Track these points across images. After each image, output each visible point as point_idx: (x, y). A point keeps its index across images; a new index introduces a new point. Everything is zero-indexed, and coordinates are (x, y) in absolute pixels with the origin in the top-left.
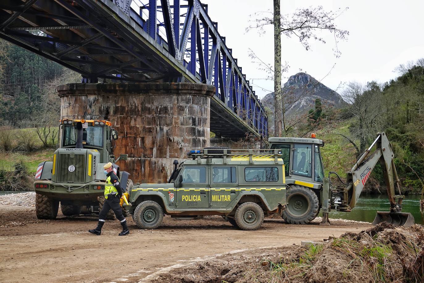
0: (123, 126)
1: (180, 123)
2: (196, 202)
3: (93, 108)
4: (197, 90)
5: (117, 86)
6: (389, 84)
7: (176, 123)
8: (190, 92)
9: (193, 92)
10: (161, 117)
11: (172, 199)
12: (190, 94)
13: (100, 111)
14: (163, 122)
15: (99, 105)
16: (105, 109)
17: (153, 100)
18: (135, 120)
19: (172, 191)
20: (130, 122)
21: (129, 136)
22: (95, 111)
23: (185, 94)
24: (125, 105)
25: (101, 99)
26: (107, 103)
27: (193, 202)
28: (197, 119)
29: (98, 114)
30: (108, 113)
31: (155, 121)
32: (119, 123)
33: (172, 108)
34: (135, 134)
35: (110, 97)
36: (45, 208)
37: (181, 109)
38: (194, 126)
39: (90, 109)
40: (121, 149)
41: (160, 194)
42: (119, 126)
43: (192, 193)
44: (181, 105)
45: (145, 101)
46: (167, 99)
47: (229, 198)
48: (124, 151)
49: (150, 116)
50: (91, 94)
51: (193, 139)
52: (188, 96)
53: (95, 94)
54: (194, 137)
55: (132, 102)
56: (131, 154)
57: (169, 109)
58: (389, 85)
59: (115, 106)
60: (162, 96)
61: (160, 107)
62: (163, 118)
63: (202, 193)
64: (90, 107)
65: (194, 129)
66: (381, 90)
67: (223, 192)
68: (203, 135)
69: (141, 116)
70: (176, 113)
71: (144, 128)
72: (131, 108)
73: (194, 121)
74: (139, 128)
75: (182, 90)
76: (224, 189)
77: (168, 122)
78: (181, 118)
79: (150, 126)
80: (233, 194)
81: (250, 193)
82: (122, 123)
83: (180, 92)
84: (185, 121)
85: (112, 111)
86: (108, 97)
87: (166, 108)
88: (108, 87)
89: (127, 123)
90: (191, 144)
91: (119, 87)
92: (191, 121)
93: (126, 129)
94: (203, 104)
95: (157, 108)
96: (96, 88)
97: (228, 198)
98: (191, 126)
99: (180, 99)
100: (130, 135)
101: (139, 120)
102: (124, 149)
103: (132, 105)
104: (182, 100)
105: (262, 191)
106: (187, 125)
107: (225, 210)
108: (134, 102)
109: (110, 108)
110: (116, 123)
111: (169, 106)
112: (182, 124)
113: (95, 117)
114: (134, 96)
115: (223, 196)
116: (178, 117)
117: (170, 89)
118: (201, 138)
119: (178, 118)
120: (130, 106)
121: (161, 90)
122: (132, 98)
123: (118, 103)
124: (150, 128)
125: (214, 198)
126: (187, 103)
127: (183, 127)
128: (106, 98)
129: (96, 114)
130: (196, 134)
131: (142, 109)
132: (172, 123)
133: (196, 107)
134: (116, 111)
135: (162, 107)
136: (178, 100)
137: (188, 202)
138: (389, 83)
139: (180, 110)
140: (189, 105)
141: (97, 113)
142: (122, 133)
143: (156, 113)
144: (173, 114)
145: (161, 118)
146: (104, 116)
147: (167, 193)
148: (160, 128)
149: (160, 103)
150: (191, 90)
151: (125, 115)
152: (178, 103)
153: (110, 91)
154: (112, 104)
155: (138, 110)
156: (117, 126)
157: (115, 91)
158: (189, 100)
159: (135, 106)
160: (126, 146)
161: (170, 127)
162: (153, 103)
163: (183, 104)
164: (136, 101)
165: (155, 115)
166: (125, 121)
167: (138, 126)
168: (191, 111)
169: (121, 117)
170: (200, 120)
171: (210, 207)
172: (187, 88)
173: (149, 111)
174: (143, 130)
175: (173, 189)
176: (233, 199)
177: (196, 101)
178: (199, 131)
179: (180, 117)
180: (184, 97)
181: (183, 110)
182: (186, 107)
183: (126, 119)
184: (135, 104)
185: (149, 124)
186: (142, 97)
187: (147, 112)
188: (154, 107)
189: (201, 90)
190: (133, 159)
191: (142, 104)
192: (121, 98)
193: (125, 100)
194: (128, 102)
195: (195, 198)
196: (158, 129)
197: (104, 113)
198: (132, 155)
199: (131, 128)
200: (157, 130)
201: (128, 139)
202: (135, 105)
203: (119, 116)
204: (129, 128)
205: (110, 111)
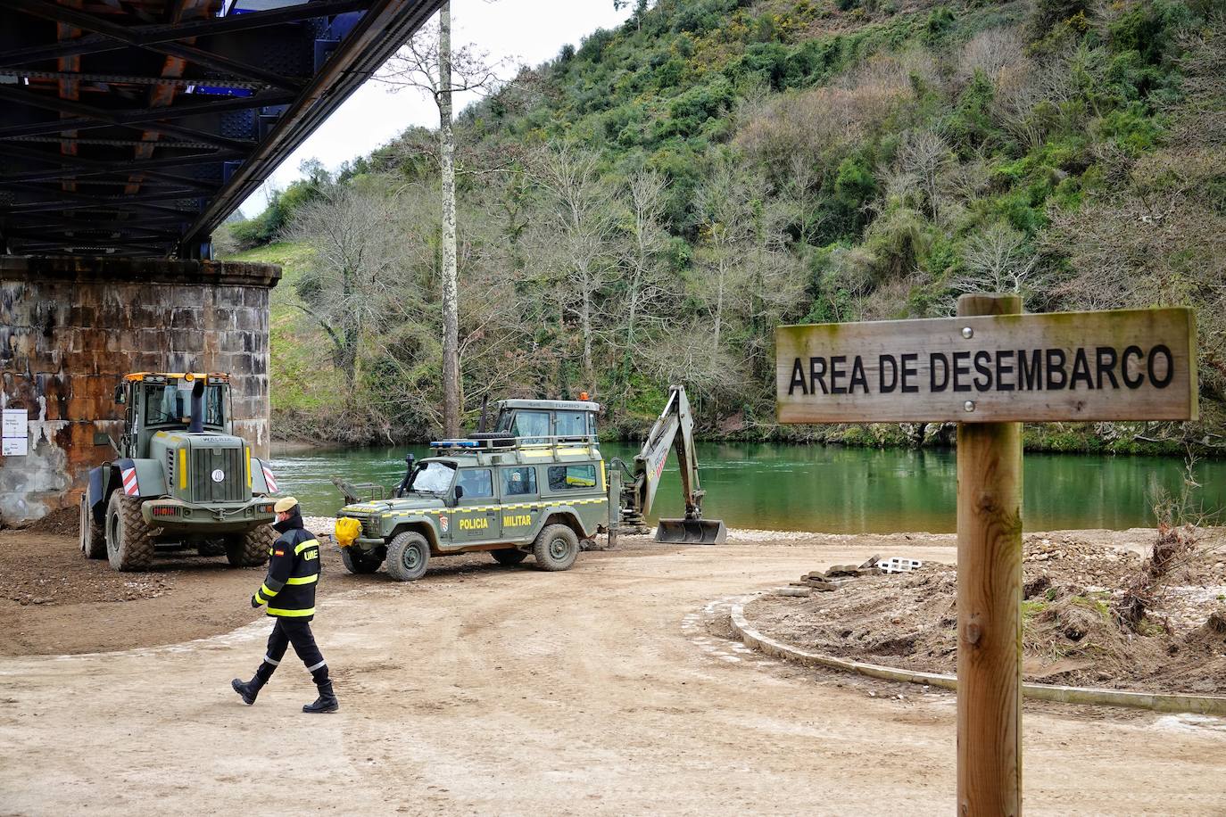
0: (90, 351)
1: (219, 346)
2: (481, 529)
3: (16, 310)
4: (255, 277)
5: (77, 264)
6: (352, 167)
7: (211, 346)
8: (241, 280)
9: (249, 281)
10: (178, 333)
11: (445, 528)
12: (240, 284)
13: (34, 319)
14: (181, 343)
15: (30, 304)
16: (45, 313)
17: (158, 295)
18: (118, 339)
19: (444, 514)
20: (106, 343)
21: (104, 374)
22: (20, 318)
23: (232, 284)
24: (92, 304)
25: (34, 292)
26: (50, 299)
27: (477, 529)
28: (253, 336)
29: (29, 323)
30: (52, 322)
31: (163, 341)
32: (81, 346)
33: (201, 314)
34: (118, 368)
35: (57, 286)
36: (145, 551)
37: (222, 316)
38: (248, 353)
39: (7, 313)
40: (85, 402)
41: (428, 520)
42: (80, 351)
43: (474, 515)
44: (221, 307)
45: (139, 297)
46: (191, 295)
47: (528, 520)
48: (93, 406)
49: (151, 330)
50: (11, 279)
51: (247, 379)
52: (236, 289)
53: (20, 279)
54: (249, 375)
55: (110, 298)
56: (111, 411)
57: (195, 315)
58: (351, 170)
59: (68, 307)
60: (178, 289)
61: (174, 311)
62: (183, 335)
63: (490, 513)
64: (9, 307)
65: (249, 357)
66: (334, 181)
67: (520, 511)
68: (264, 371)
69: (131, 329)
70: (211, 326)
71: (139, 357)
72: (109, 312)
73: (248, 340)
74: (126, 356)
75: (226, 276)
76: (521, 505)
77: (194, 343)
78: (222, 335)
79: (154, 352)
80: (533, 513)
81: (560, 511)
82: (87, 345)
83: (221, 280)
84: (231, 343)
85: (61, 320)
86: (52, 287)
87: (188, 314)
88: (56, 266)
89: (98, 346)
90: (243, 389)
91: (82, 266)
92: (242, 341)
93: (96, 358)
94: (264, 304)
95: (168, 313)
96: (26, 268)
97: (526, 520)
98: (242, 352)
99: (219, 296)
100: (106, 372)
101: (127, 338)
102: (92, 402)
103: (109, 307)
104: (224, 297)
105: (576, 505)
106: (235, 350)
107: (523, 539)
108: (114, 299)
109: (56, 310)
110: (72, 345)
111: (196, 309)
112: (224, 348)
113: (22, 330)
114: (113, 287)
115: (520, 517)
116: (215, 333)
117: (202, 275)
118: (261, 377)
119: (215, 336)
120: (105, 308)
121: (178, 274)
122: (110, 289)
123: (76, 301)
124: (153, 356)
125: (508, 521)
126: (235, 303)
127: (227, 354)
128: (47, 290)
129: (24, 324)
130: (253, 369)
131: (134, 314)
132: (201, 346)
133: (252, 312)
134: (72, 318)
135: (181, 310)
136: (214, 297)
137: (469, 530)
138: (351, 164)
139: (220, 318)
140: (237, 308)
141: (26, 323)
142: (87, 366)
143: (165, 324)
144: (203, 326)
145: (175, 335)
146: (42, 328)
147: (437, 517)
148: (176, 355)
149: (174, 303)
150: (245, 276)
151: (93, 327)
152: (214, 303)
153: (60, 275)
154: (61, 303)
155: (125, 319)
156: (75, 351)
157: (71, 275)
158: (239, 297)
159: (118, 308)
160: (97, 395)
161: (199, 353)
162: (158, 302)
163: (225, 306)
164: (119, 297)
165: (163, 328)
166: (95, 341)
167: (124, 352)
168: (243, 322)
169: (83, 331)
170: (258, 339)
171: (501, 536)
172: (237, 273)
173: (151, 319)
174: (137, 361)
175: (445, 510)
176: (534, 521)
177: (251, 299)
178: (257, 363)
179: (221, 333)
180: (228, 291)
181: (227, 318)
182: (232, 312)
183: (97, 335)
184: (117, 303)
185: (150, 346)
186: (133, 289)
187: (145, 321)
188: (161, 312)
189: (262, 278)
190: (115, 422)
191: (133, 303)
192: (83, 290)
193: (92, 294)
194: (99, 299)
195: (479, 523)
196: (172, 357)
197: (43, 322)
198: (113, 415)
199: (108, 356)
200: (168, 361)
201: (103, 380)
202: (117, 305)
203: (79, 329)
204: (103, 357)
205: (56, 317)
